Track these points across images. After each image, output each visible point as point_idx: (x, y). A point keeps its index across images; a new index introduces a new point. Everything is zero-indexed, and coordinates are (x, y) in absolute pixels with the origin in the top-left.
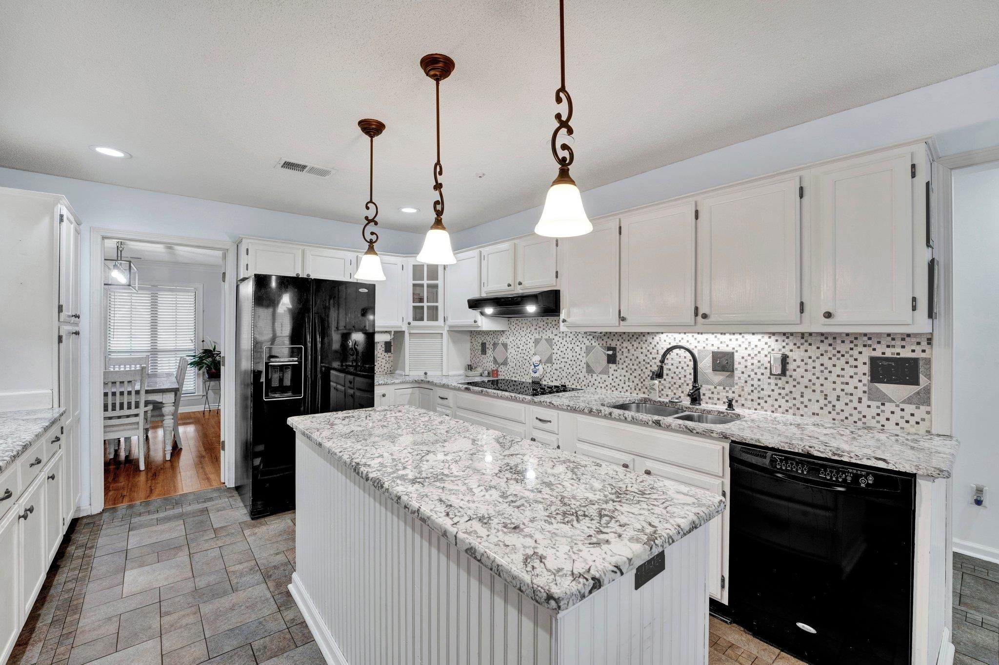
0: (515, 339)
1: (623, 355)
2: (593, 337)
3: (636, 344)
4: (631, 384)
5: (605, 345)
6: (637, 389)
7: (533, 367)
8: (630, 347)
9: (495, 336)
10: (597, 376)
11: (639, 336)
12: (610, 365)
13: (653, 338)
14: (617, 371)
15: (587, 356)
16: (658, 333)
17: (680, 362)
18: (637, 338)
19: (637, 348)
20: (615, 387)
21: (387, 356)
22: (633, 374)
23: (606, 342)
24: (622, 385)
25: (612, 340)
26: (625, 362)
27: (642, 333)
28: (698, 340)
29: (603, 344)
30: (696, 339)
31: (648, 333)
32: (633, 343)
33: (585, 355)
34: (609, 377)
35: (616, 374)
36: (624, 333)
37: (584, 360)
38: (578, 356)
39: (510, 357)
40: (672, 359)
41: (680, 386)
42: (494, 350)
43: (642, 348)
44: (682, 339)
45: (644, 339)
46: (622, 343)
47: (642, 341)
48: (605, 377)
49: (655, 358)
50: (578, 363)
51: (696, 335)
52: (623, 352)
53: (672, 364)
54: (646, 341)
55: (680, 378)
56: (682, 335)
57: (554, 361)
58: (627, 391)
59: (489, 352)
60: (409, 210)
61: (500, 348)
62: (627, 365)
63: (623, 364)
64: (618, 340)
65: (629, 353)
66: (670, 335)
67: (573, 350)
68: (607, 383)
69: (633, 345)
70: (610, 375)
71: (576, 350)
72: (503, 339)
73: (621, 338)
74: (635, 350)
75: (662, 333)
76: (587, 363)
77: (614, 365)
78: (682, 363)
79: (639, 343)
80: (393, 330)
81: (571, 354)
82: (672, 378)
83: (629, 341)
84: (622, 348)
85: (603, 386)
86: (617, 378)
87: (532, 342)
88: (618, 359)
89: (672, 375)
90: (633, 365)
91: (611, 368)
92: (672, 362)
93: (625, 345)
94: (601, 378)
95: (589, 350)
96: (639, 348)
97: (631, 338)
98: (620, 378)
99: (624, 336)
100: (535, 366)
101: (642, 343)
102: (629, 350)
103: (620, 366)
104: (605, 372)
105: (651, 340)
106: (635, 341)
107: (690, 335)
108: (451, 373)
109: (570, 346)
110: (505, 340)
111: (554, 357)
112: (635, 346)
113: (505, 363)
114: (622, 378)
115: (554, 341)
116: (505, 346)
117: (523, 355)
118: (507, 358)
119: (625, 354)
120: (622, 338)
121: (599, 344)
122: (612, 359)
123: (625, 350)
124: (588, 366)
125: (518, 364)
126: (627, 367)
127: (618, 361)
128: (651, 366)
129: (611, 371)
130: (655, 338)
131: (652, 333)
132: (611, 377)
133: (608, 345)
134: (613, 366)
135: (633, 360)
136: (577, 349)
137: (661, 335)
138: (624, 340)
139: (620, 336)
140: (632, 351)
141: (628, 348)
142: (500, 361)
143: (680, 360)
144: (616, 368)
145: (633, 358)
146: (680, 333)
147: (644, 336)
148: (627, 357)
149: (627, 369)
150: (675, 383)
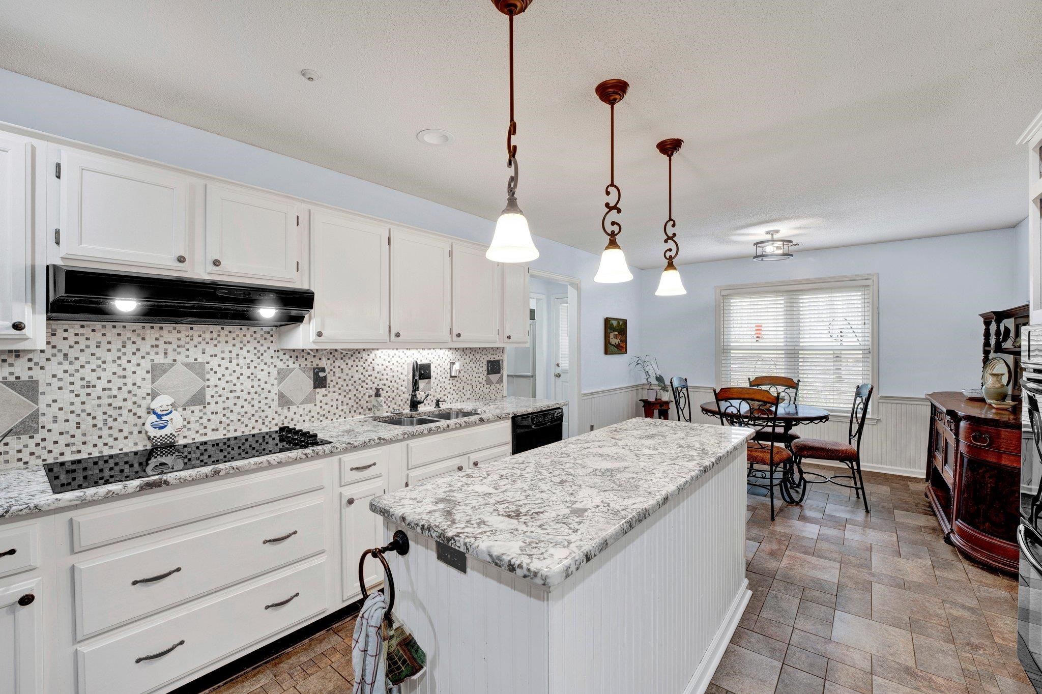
1: (334, 376)
2: (291, 357)
3: (350, 362)
4: (345, 407)
5: (309, 365)
6: (352, 411)
7: (152, 419)
8: (343, 366)
10: (298, 407)
11: (354, 353)
12: (318, 390)
13: (369, 355)
14: (326, 395)
15: (280, 383)
16: (373, 349)
17: (393, 376)
18: (352, 356)
19: (352, 366)
20: (324, 415)
22: (347, 396)
23: (312, 362)
24: (333, 410)
25: (320, 359)
26: (337, 383)
27: (357, 350)
28: (407, 355)
29: (306, 365)
30: (405, 354)
31: (364, 350)
32: (347, 361)
33: (276, 382)
34: (315, 405)
35: (325, 400)
36: (336, 350)
37: (275, 390)
38: (263, 386)
40: (387, 374)
41: (393, 399)
43: (357, 366)
44: (395, 354)
45: (360, 356)
46: (334, 362)
47: (357, 358)
48: (309, 406)
49: (371, 375)
50: (263, 396)
51: (405, 351)
52: (334, 372)
53: (387, 379)
54: (362, 358)
55: (393, 391)
56: (395, 351)
57: (208, 398)
58: (340, 416)
62: (340, 386)
63: (334, 386)
64: (328, 359)
65: (342, 372)
66: (384, 351)
67: (252, 377)
68: (312, 414)
69: (347, 364)
70: (318, 402)
71: (259, 377)
73: (331, 356)
74: (350, 369)
75: (377, 349)
76: (281, 393)
77: (323, 389)
78: (395, 376)
79: (354, 361)
81: (247, 384)
82: (387, 392)
83: (342, 359)
84: (334, 367)
85: (307, 418)
86: (326, 404)
87: (141, 372)
88: (328, 381)
89: (387, 390)
90: (347, 385)
91: (318, 393)
92: (387, 377)
93: (338, 363)
94: (304, 409)
95: (282, 375)
96: (354, 366)
97: (344, 356)
98: (332, 403)
99: (336, 354)
100: (160, 416)
101: (357, 360)
102: (342, 370)
103: (332, 389)
104: (310, 400)
105: (367, 357)
106: (349, 358)
107: (401, 351)
109: (247, 372)
110: (27, 374)
111: (209, 393)
112: (350, 365)
114: (334, 403)
115: (208, 367)
116: (23, 386)
119: (338, 375)
120: (334, 356)
121: (300, 365)
122: (320, 382)
123: (337, 370)
124: (281, 396)
126: (339, 389)
127: (329, 384)
128: (367, 384)
129: (319, 397)
130: (371, 354)
131: (368, 349)
132: (319, 404)
133: (315, 366)
134: (322, 391)
135: (347, 380)
136: (263, 376)
137: (376, 352)
138: (337, 359)
139: (331, 353)
140: (346, 371)
141: (341, 367)
143: (394, 374)
144: (326, 393)
145: (347, 378)
146: (393, 349)
147: (359, 353)
148: (340, 378)
149: (340, 391)
150: (389, 397)
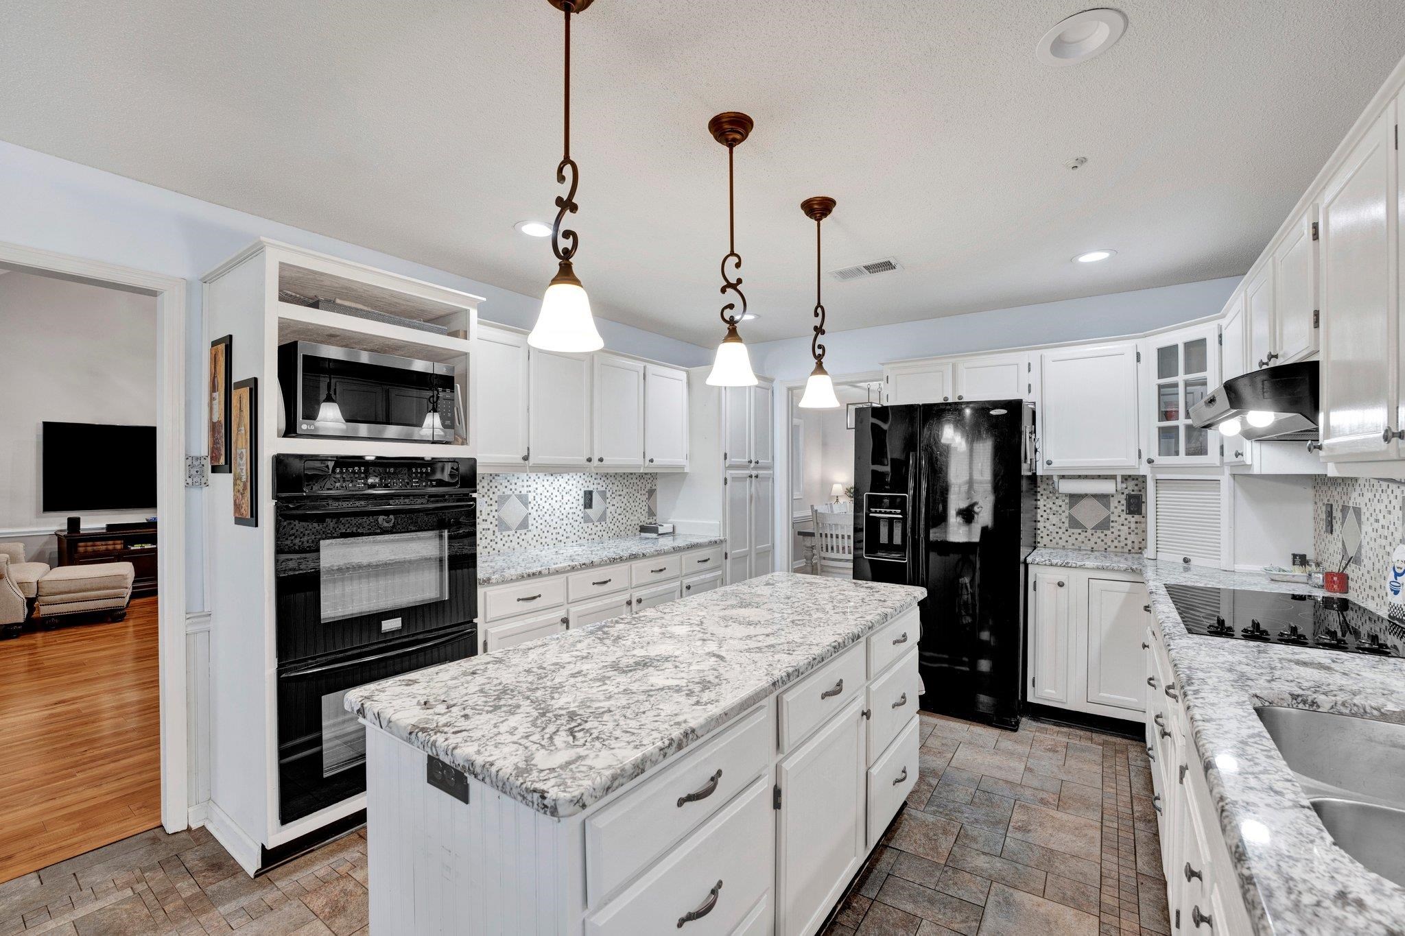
0: (1370, 495)
7: (1391, 576)
9: (1345, 489)
21: (1133, 520)
39: (1364, 543)
42: (1343, 524)
59: (1336, 526)
60: (1093, 257)
61: (1351, 515)
72: (1355, 499)
80: (1119, 473)
87: (1397, 508)
100: (1397, 575)
108: (1240, 567)
110: (1359, 500)
113: (1356, 560)
116: (1357, 512)
117: (1383, 542)
118: (1360, 547)
125: (1377, 566)
142: (1351, 552)
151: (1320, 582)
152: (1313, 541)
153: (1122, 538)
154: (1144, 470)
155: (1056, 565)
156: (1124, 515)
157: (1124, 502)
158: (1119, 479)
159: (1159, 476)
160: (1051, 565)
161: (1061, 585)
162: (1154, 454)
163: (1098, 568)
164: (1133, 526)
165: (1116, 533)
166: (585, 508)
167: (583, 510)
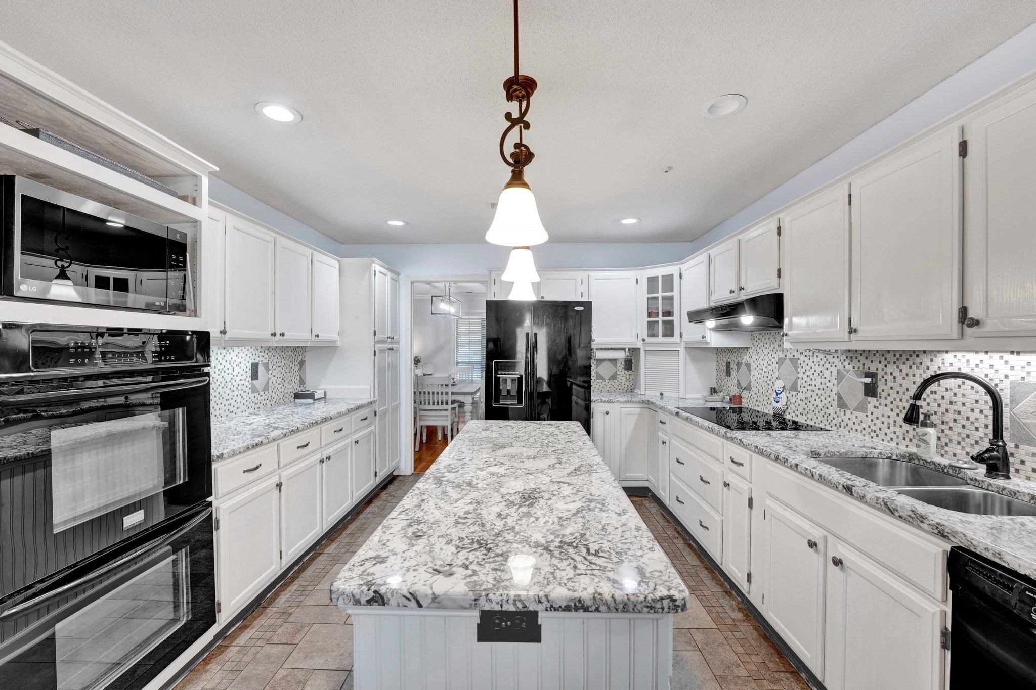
0: (757, 357)
1: (886, 384)
2: (847, 358)
3: (905, 369)
4: (897, 429)
5: (861, 369)
6: (907, 439)
7: (775, 395)
8: (896, 373)
9: (739, 355)
10: (852, 413)
11: (911, 356)
12: (869, 399)
13: (932, 360)
14: (878, 408)
15: (839, 383)
16: (939, 352)
17: (977, 402)
18: (907, 360)
19: (907, 375)
20: (875, 431)
21: (628, 373)
23: (864, 365)
24: (885, 430)
25: (872, 362)
26: (889, 395)
27: (914, 352)
28: (1011, 364)
29: (859, 368)
30: (1006, 362)
31: (925, 352)
32: (902, 367)
33: (836, 382)
34: (867, 416)
35: (877, 413)
36: (889, 352)
37: (835, 390)
38: (828, 384)
39: (753, 380)
40: (964, 395)
41: (977, 442)
42: (738, 371)
43: (914, 375)
44: (982, 361)
45: (918, 361)
46: (886, 366)
47: (914, 364)
48: (861, 415)
49: (935, 393)
50: (828, 393)
51: (1007, 357)
52: (886, 380)
53: (964, 404)
54: (921, 364)
55: (977, 429)
56: (982, 356)
57: (799, 389)
58: (892, 439)
59: (734, 373)
60: (629, 221)
61: (743, 368)
62: (892, 400)
63: (886, 398)
64: (880, 362)
65: (895, 382)
66: (959, 355)
67: (821, 374)
68: (864, 425)
69: (901, 371)
70: (869, 414)
71: (825, 375)
72: (746, 359)
73: (883, 358)
74: (904, 378)
75: (947, 352)
76: (839, 394)
77: (875, 399)
78: (981, 402)
79: (910, 367)
80: (627, 347)
81: (819, 380)
82: (964, 426)
83: (895, 363)
84: (886, 373)
85: (859, 428)
86: (877, 418)
87: (775, 363)
88: (879, 390)
89: (964, 422)
90: (901, 400)
91: (869, 403)
92: (964, 400)
93: (890, 369)
94: (857, 417)
95: (840, 377)
96: (911, 375)
97: (898, 359)
98: (883, 419)
99: (888, 356)
100: (777, 394)
101: (914, 367)
102: (895, 378)
103: (883, 401)
104: (862, 408)
105: (929, 363)
106: (904, 363)
107: (996, 356)
108: (688, 396)
109: (818, 369)
110: (749, 360)
111: (799, 383)
112: (904, 372)
113: (748, 388)
114: (885, 419)
115: (799, 362)
116: (748, 366)
117: (766, 379)
118: (750, 382)
119: (890, 384)
120: (886, 359)
121: (854, 368)
122: (871, 390)
123: (889, 378)
124: (840, 398)
125: (761, 390)
126: (892, 403)
127: (880, 394)
128: (928, 404)
129: (870, 407)
130: (935, 359)
131: (931, 352)
132: (870, 417)
133: (866, 369)
134: (873, 401)
135: (901, 393)
136: (827, 373)
137: (946, 356)
138: (889, 363)
139: (883, 355)
140: (899, 379)
141: (894, 374)
142: (744, 385)
143: (977, 398)
144: (877, 404)
145: (901, 390)
146: (977, 352)
147: (917, 356)
148: (892, 388)
149: (891, 406)
150: (968, 436)
151: (728, 400)
152: (716, 381)
153: (623, 384)
154: (639, 345)
155: (605, 402)
156: (624, 371)
157: (623, 363)
158: (627, 350)
159: (647, 349)
160: (602, 402)
161: (607, 413)
162: (646, 337)
163: (626, 402)
164: (628, 376)
165: (620, 381)
166: (252, 379)
167: (250, 381)
